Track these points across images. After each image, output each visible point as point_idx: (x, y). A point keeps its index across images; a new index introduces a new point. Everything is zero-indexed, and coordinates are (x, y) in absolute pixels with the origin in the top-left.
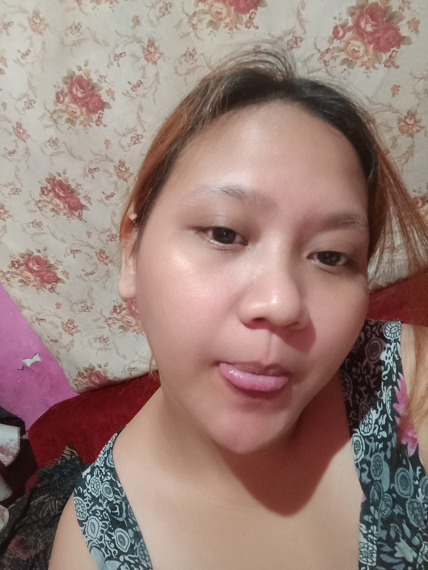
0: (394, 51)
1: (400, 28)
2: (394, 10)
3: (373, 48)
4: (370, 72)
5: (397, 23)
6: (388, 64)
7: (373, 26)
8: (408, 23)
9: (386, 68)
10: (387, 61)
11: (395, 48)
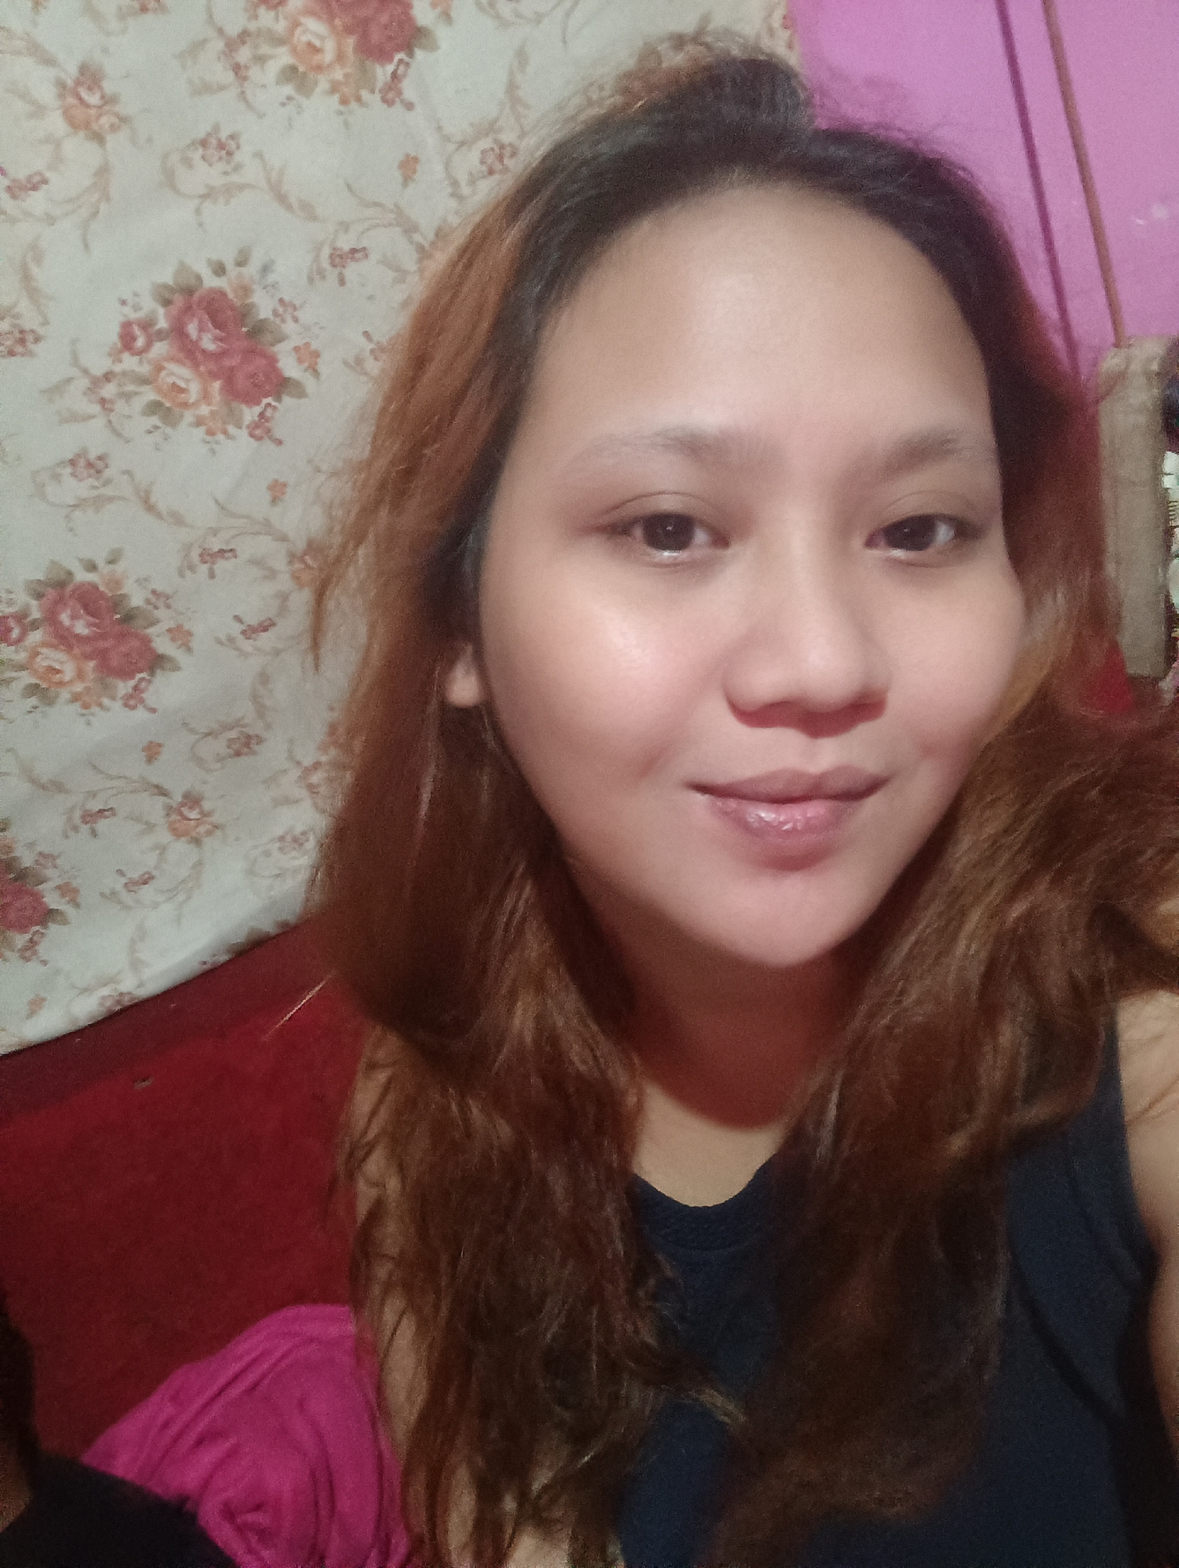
0: (269, 405)
1: (279, 357)
2: (262, 316)
3: (222, 389)
4: (217, 443)
5: (273, 345)
6: (257, 432)
7: (216, 339)
8: (296, 349)
9: (252, 440)
10: (256, 426)
11: (269, 400)
